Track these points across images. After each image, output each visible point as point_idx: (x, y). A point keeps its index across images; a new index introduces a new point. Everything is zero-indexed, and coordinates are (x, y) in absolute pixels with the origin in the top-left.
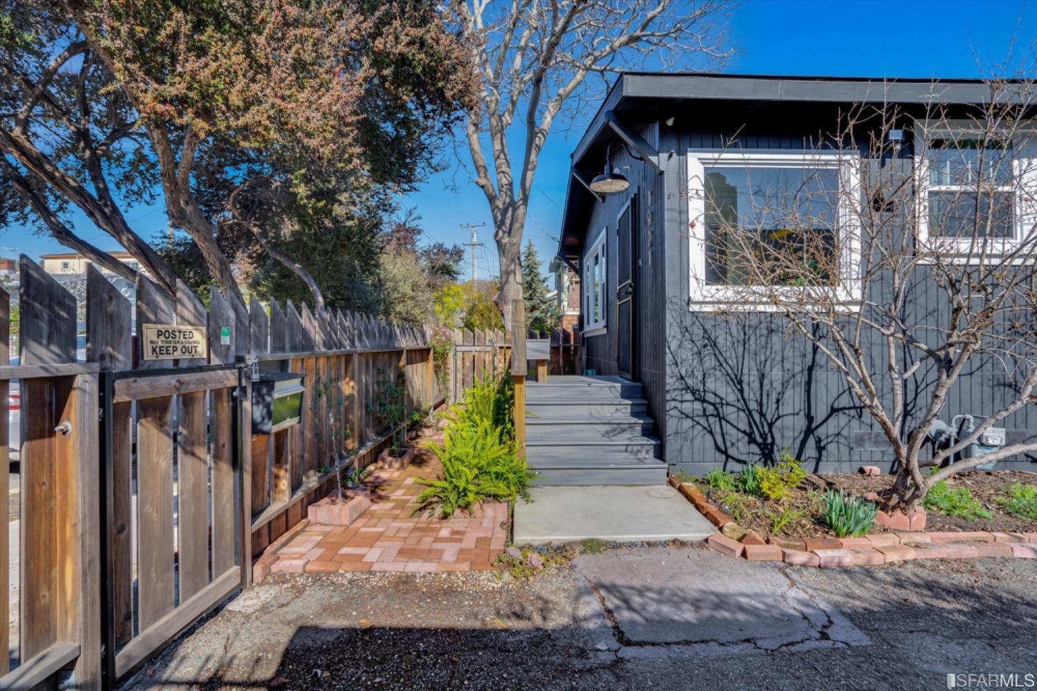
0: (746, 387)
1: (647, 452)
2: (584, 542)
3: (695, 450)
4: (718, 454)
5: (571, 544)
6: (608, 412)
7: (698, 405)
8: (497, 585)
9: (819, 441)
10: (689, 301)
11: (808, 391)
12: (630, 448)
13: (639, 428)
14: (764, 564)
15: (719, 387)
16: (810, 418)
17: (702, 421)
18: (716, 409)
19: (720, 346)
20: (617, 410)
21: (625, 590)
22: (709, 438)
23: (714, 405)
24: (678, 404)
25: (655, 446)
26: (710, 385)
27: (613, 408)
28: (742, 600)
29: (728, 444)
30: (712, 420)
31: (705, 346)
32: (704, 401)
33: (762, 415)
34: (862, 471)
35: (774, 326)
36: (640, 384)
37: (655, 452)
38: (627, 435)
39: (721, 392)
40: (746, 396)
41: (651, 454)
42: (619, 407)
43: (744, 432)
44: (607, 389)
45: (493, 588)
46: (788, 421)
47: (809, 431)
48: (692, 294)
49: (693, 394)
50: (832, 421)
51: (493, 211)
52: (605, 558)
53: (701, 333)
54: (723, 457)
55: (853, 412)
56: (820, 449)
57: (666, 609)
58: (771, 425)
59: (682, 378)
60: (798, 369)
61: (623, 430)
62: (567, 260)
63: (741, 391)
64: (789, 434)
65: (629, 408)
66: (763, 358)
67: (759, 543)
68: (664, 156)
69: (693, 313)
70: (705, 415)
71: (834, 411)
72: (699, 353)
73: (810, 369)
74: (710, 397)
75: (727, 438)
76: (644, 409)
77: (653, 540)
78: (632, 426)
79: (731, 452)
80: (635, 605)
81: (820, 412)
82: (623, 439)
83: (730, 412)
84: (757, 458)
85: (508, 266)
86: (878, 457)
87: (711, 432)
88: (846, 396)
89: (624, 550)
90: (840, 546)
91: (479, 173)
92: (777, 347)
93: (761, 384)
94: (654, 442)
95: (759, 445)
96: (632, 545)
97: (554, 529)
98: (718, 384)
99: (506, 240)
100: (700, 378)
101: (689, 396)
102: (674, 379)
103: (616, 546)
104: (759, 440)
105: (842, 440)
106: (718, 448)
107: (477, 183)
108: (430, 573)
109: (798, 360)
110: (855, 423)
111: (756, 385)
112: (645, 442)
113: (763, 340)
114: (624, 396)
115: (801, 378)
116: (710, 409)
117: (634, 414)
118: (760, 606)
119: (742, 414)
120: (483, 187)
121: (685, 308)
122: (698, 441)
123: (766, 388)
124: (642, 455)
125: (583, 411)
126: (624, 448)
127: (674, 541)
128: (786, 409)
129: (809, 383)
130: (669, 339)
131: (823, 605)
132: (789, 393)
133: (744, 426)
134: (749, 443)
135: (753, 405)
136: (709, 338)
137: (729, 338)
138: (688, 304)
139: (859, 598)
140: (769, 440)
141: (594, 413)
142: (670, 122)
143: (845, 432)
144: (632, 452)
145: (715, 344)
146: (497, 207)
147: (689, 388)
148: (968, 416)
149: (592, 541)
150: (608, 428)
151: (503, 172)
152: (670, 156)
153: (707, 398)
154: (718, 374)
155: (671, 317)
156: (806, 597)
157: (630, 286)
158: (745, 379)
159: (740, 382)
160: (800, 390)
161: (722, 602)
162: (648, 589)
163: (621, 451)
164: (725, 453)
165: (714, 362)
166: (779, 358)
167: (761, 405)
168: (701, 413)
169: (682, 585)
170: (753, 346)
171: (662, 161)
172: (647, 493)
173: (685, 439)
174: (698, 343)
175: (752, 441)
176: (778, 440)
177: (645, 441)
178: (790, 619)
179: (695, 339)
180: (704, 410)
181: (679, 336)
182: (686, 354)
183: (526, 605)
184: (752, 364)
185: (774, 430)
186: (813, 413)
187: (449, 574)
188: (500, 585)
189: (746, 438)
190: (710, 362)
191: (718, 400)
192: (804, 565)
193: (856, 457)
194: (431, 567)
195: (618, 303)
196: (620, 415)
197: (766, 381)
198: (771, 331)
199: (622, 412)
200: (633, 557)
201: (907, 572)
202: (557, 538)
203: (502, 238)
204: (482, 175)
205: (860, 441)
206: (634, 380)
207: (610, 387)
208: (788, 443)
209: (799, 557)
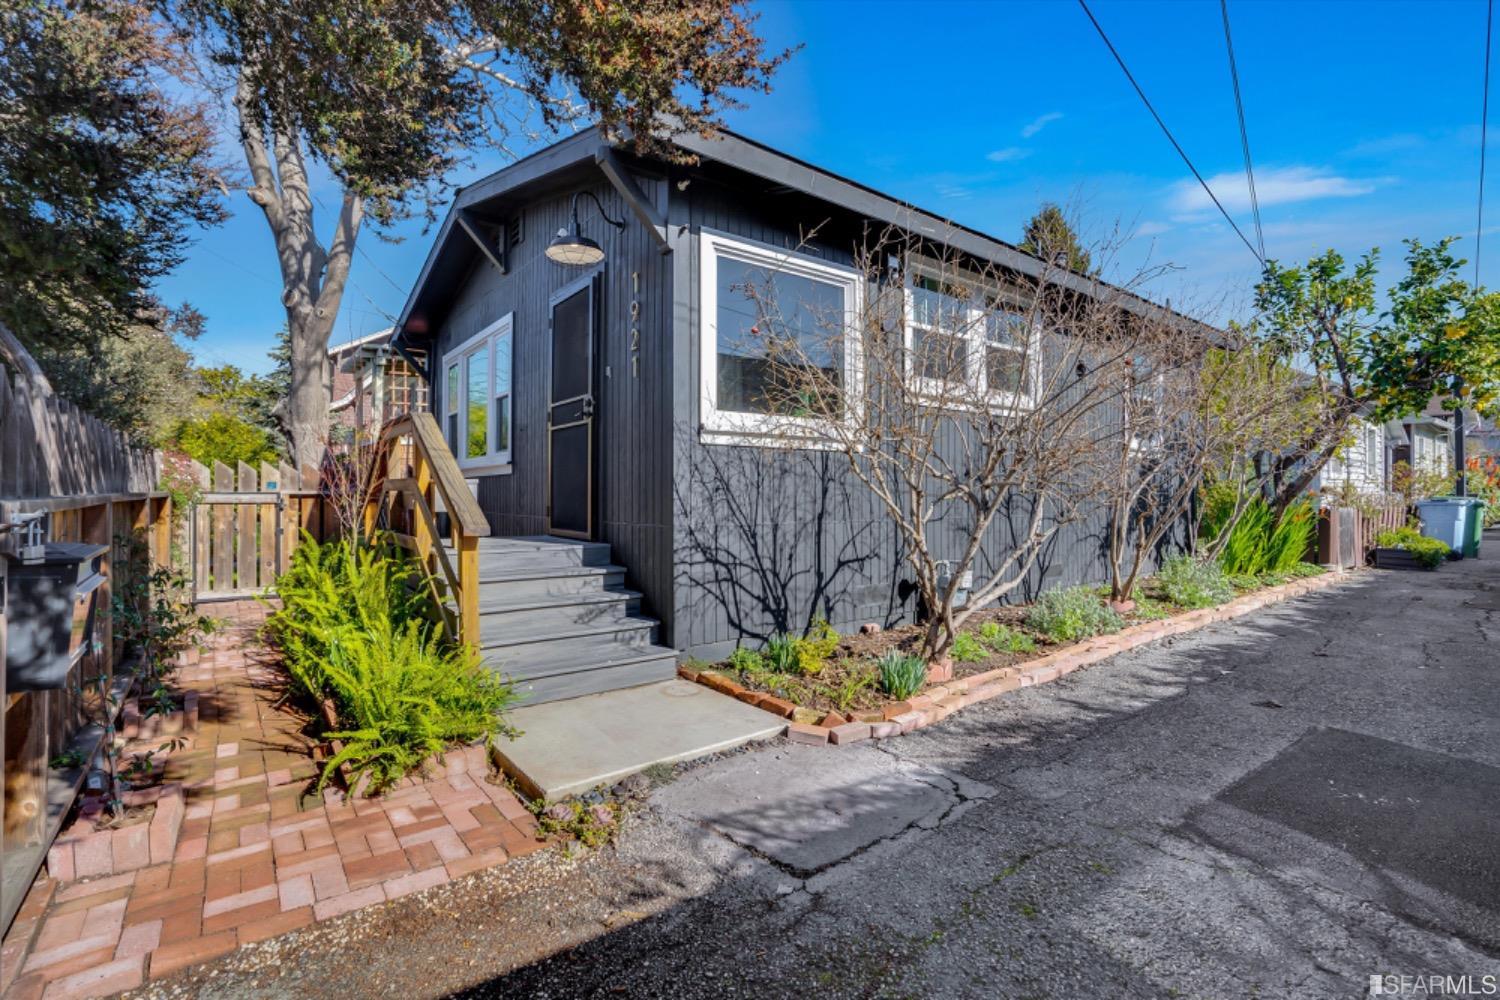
0: (759, 541)
1: (642, 638)
2: (647, 772)
3: (707, 628)
4: (731, 629)
5: (633, 777)
6: (573, 587)
7: (709, 567)
8: (570, 866)
9: (828, 600)
10: (700, 429)
11: (818, 543)
12: (620, 635)
13: (622, 607)
14: (856, 744)
15: (733, 543)
16: (820, 575)
17: (713, 587)
18: (729, 571)
19: (732, 489)
20: (585, 583)
21: (741, 817)
22: (721, 609)
23: (726, 565)
24: (687, 568)
25: (652, 628)
26: (723, 541)
27: (579, 582)
28: (868, 788)
29: (742, 615)
30: (724, 585)
31: (717, 489)
32: (716, 562)
33: (776, 575)
34: (864, 630)
35: (787, 466)
36: (608, 545)
37: (652, 637)
38: (607, 618)
39: (734, 550)
40: (760, 552)
41: (648, 640)
42: (588, 579)
43: (758, 598)
44: (564, 554)
45: (568, 872)
46: (800, 580)
47: (819, 590)
48: (703, 420)
49: (704, 553)
50: (839, 576)
51: (281, 253)
52: (685, 785)
53: (712, 472)
54: (737, 632)
55: (856, 565)
56: (829, 610)
57: (804, 823)
58: (784, 587)
59: (691, 533)
60: (809, 517)
61: (602, 612)
62: (409, 356)
63: (755, 546)
64: (801, 595)
65: (601, 580)
66: (776, 505)
67: (841, 723)
68: (673, 229)
69: (704, 445)
70: (717, 581)
71: (841, 564)
72: (710, 499)
73: (820, 517)
74: (722, 557)
75: (742, 607)
76: (621, 579)
77: (725, 749)
78: (613, 604)
79: (746, 625)
80: (767, 830)
81: (829, 567)
82: (605, 624)
83: (743, 574)
84: (771, 628)
85: (308, 355)
86: (875, 612)
87: (723, 602)
88: (850, 548)
89: (700, 771)
90: (909, 709)
91: (256, 179)
92: (790, 491)
93: (775, 536)
94: (651, 624)
95: (772, 612)
96: (705, 761)
97: (594, 766)
98: (731, 538)
99: (306, 309)
100: (711, 532)
101: (699, 557)
102: (683, 534)
103: (688, 767)
104: (773, 606)
105: (848, 598)
106: (731, 621)
107: (254, 199)
108: (440, 887)
109: (809, 507)
110: (858, 576)
111: (769, 538)
112: (639, 625)
113: (776, 482)
114: (587, 563)
115: (812, 529)
116: (723, 571)
117: (609, 588)
118: (886, 789)
119: (756, 576)
120: (264, 206)
121: (695, 438)
122: (710, 613)
123: (780, 541)
124: (635, 644)
125: (537, 588)
126: (612, 636)
127: (750, 743)
128: (799, 566)
129: (819, 534)
130: (677, 479)
131: (937, 771)
132: (801, 547)
133: (758, 591)
134: (763, 611)
135: (767, 564)
136: (721, 480)
137: (743, 479)
138: (699, 434)
139: (954, 755)
140: (783, 606)
141: (554, 591)
142: (682, 186)
143: (849, 589)
144: (622, 640)
145: (727, 489)
146: (291, 247)
147: (699, 545)
148: (946, 562)
149: (655, 767)
150: (581, 610)
151: (296, 189)
152: (681, 232)
153: (720, 558)
154: (731, 525)
155: (679, 450)
156: (916, 767)
157: (589, 404)
158: (759, 530)
159: (754, 536)
160: (812, 541)
161: (852, 796)
162: (766, 808)
163: (609, 641)
164: (738, 627)
165: (726, 511)
166: (791, 505)
167: (774, 562)
168: (713, 578)
169: (798, 791)
170: (767, 490)
171: (672, 235)
172: (663, 692)
173: (696, 615)
174: (709, 486)
175: (766, 608)
176: (791, 605)
177: (637, 623)
178: (924, 792)
179: (706, 480)
180: (717, 574)
181: (688, 476)
182: (696, 501)
183: (638, 877)
184: (766, 513)
185: (788, 593)
186: (822, 569)
187: (477, 876)
188: (575, 865)
189: (760, 606)
190: (722, 510)
191: (731, 560)
192: (889, 737)
193: (858, 616)
194: (434, 877)
195: (551, 428)
196: (588, 591)
197: (779, 533)
198: (784, 472)
199: (592, 585)
200: (718, 774)
201: (968, 719)
202: (609, 776)
203: (299, 303)
204: (264, 183)
205: (862, 597)
206: (595, 538)
207: (567, 551)
208: (800, 606)
209: (884, 729)
